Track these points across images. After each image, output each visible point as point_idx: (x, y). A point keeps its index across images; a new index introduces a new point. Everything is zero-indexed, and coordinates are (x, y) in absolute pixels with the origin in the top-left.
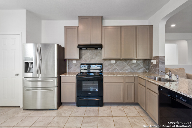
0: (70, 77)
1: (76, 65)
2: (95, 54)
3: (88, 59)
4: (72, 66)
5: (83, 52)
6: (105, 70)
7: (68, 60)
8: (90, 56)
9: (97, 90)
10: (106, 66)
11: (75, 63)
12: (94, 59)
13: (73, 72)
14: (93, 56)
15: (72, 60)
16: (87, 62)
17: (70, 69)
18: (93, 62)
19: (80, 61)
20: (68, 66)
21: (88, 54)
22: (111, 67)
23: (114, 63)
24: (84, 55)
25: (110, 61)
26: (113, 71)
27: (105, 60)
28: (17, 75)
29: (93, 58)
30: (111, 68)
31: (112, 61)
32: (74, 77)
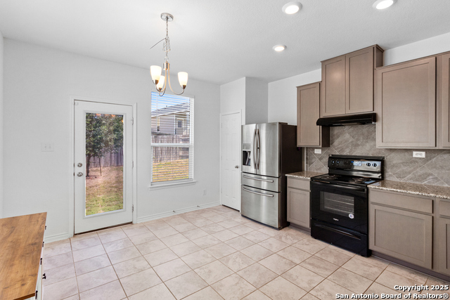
0: (300, 179)
1: (320, 159)
2: (363, 134)
3: (347, 147)
4: (313, 160)
5: (336, 131)
6: (390, 175)
7: (307, 148)
8: (350, 141)
9: (351, 216)
10: (393, 166)
11: (319, 155)
12: (360, 147)
13: (316, 171)
14: (358, 140)
15: (313, 148)
16: (345, 154)
17: (310, 165)
18: (357, 153)
19: (329, 151)
20: (307, 158)
21: (347, 136)
22: (410, 169)
23: (420, 158)
24: (338, 137)
25: (407, 154)
26: (417, 180)
27: (391, 149)
28: (237, 167)
29: (358, 145)
30: (410, 173)
31: (414, 153)
32: (307, 180)
